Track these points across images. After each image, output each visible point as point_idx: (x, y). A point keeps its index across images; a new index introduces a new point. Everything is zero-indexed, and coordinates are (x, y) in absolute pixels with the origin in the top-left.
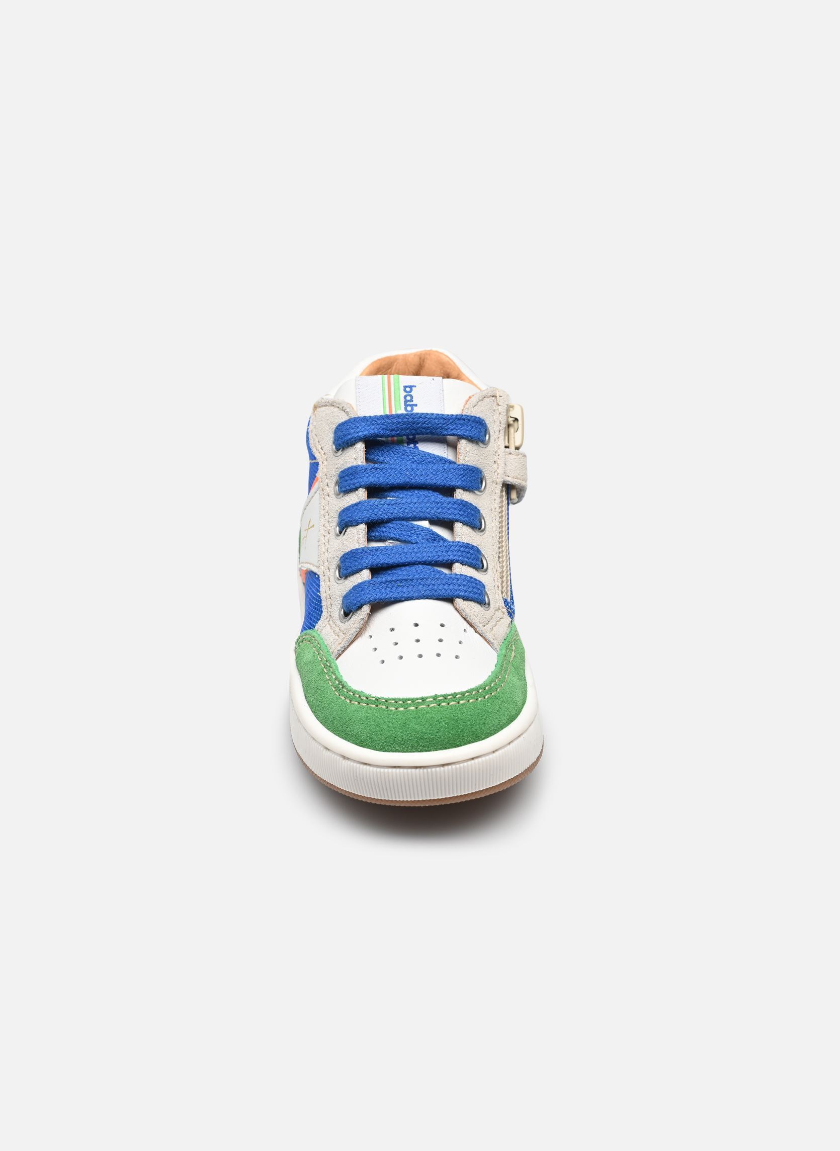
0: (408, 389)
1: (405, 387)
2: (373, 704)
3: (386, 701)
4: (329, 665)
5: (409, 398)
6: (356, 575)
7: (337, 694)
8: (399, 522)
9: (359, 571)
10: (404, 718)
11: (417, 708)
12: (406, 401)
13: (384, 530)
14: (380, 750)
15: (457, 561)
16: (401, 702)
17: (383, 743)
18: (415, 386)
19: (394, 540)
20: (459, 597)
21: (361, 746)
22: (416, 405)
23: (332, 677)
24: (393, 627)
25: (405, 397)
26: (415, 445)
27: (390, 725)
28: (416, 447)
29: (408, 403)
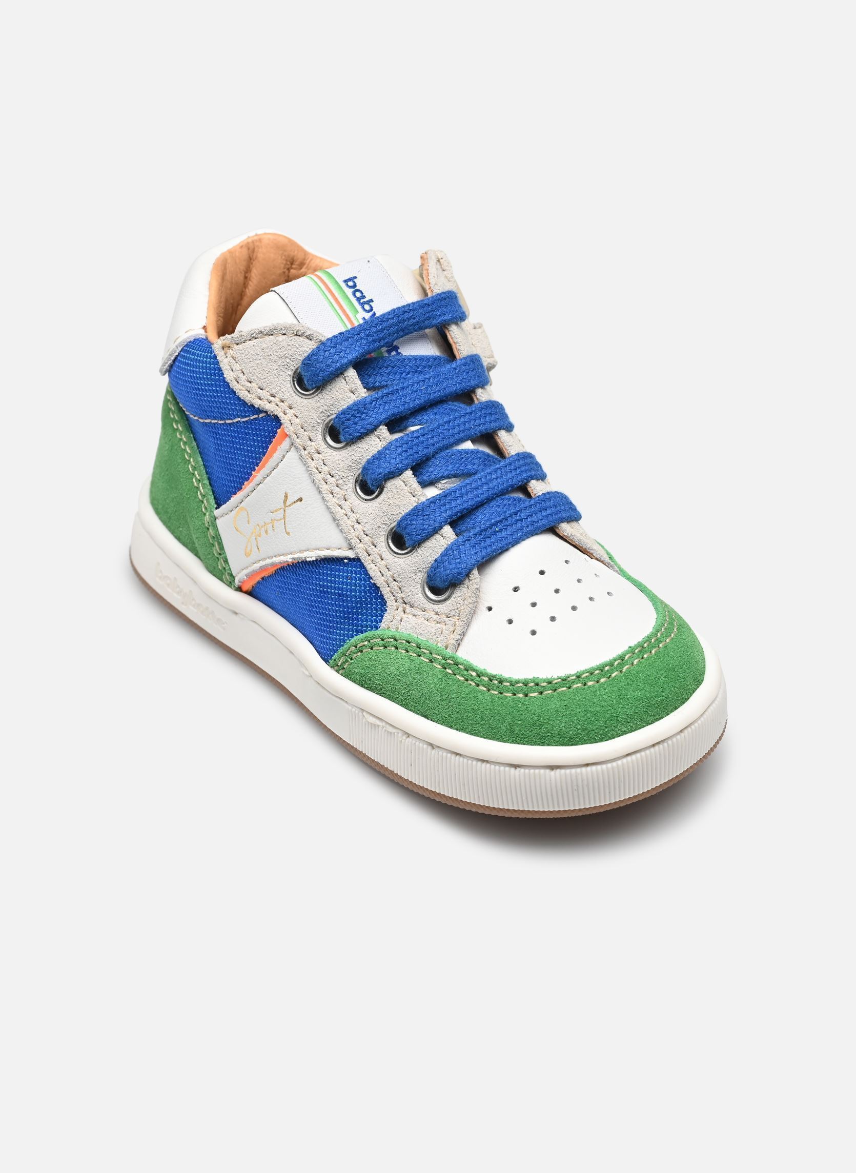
0: (351, 284)
1: (346, 281)
2: (563, 687)
3: (578, 677)
4: (452, 662)
5: (358, 294)
6: (434, 537)
7: (496, 693)
8: (443, 454)
9: (436, 531)
10: (616, 689)
11: (621, 672)
12: (358, 299)
13: (433, 469)
14: (601, 740)
15: (532, 479)
16: (597, 672)
17: (604, 730)
18: (356, 278)
19: (450, 478)
20: (562, 520)
21: (572, 745)
22: (372, 301)
23: (472, 675)
24: (516, 585)
25: (354, 294)
26: (397, 351)
27: (603, 703)
28: (399, 353)
29: (362, 301)
